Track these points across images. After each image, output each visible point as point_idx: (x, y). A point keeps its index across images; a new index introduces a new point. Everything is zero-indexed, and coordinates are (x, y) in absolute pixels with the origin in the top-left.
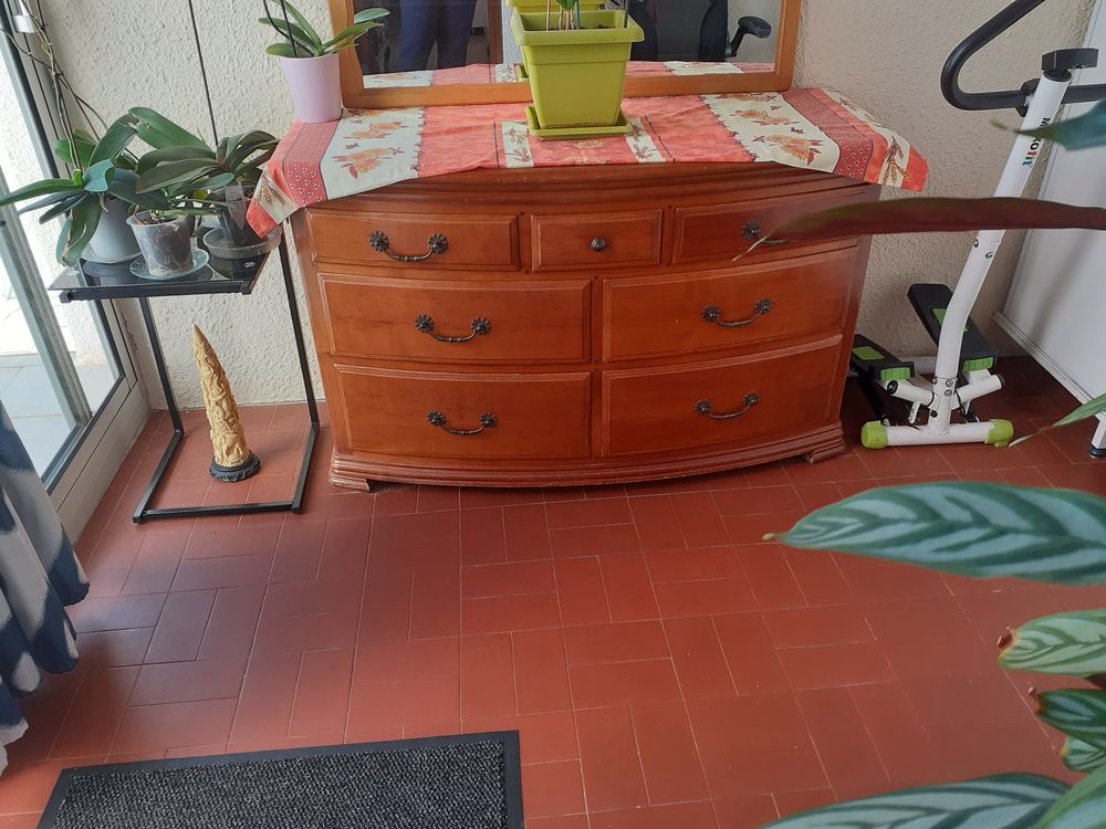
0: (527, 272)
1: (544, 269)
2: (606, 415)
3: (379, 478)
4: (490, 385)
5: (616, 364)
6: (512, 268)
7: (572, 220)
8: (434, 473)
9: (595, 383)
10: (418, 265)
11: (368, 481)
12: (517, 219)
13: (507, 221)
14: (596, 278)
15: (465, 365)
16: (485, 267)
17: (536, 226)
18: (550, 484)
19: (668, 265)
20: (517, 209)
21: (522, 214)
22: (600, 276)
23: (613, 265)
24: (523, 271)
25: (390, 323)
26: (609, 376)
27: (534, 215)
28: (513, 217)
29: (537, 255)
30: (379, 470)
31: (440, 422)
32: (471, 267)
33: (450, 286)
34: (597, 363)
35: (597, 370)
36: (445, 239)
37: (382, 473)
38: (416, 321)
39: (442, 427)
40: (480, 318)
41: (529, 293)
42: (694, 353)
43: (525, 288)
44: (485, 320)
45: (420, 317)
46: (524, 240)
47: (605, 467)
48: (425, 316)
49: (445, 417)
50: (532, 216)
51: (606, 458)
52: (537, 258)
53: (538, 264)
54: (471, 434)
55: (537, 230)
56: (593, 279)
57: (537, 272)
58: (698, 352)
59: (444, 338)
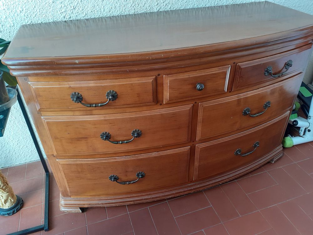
0: (161, 104)
1: (170, 102)
2: (197, 164)
3: (86, 206)
4: (141, 159)
5: (202, 141)
6: (153, 103)
7: (185, 76)
8: (114, 201)
9: (192, 151)
10: (101, 108)
11: (80, 208)
12: (156, 79)
13: (150, 80)
14: (196, 103)
15: (127, 153)
16: (139, 104)
17: (167, 81)
18: (170, 197)
19: (230, 92)
20: (156, 73)
21: (159, 75)
24: (159, 104)
25: (86, 138)
26: (199, 146)
27: (165, 75)
28: (154, 77)
29: (166, 95)
30: (85, 203)
31: (116, 179)
32: (131, 106)
33: (119, 116)
34: (193, 142)
35: (193, 145)
36: (116, 93)
37: (87, 204)
38: (101, 135)
39: (117, 182)
40: (136, 130)
41: (162, 115)
42: (237, 130)
43: (160, 112)
44: (139, 130)
45: (103, 133)
46: (159, 89)
47: (195, 185)
48: (106, 133)
49: (118, 177)
50: (164, 76)
51: (196, 181)
52: (167, 97)
53: (167, 100)
54: (132, 183)
55: (167, 83)
56: (194, 104)
57: (166, 104)
58: (239, 129)
59: (117, 142)
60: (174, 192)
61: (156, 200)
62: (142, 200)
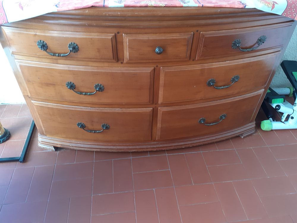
0: (122, 63)
1: (131, 62)
2: (159, 125)
3: (58, 146)
4: (105, 113)
5: (164, 105)
6: (114, 61)
7: (145, 37)
8: (82, 146)
9: (154, 113)
10: (64, 58)
11: (54, 147)
12: (115, 36)
13: (110, 36)
14: (157, 66)
15: (93, 104)
16: (100, 60)
17: (126, 39)
18: (134, 151)
19: (193, 60)
20: (116, 30)
21: (118, 33)
22: (159, 66)
23: (166, 60)
24: (120, 62)
25: (54, 85)
26: (161, 110)
27: (125, 34)
28: (113, 34)
29: (127, 54)
31: (83, 127)
32: (93, 60)
33: (81, 68)
34: (156, 104)
35: (156, 107)
36: (77, 45)
37: (60, 144)
38: (67, 84)
39: (84, 129)
40: (98, 84)
41: (123, 73)
42: (201, 99)
43: (121, 71)
44: (101, 85)
45: (68, 82)
46: (119, 46)
47: (158, 144)
48: (71, 82)
49: (85, 125)
50: (123, 34)
51: (158, 141)
52: (127, 56)
53: (127, 59)
54: (98, 132)
55: (126, 42)
56: (156, 67)
57: (127, 63)
58: (203, 99)
59: (81, 93)
60: (138, 147)
61: (120, 151)
62: (108, 149)
